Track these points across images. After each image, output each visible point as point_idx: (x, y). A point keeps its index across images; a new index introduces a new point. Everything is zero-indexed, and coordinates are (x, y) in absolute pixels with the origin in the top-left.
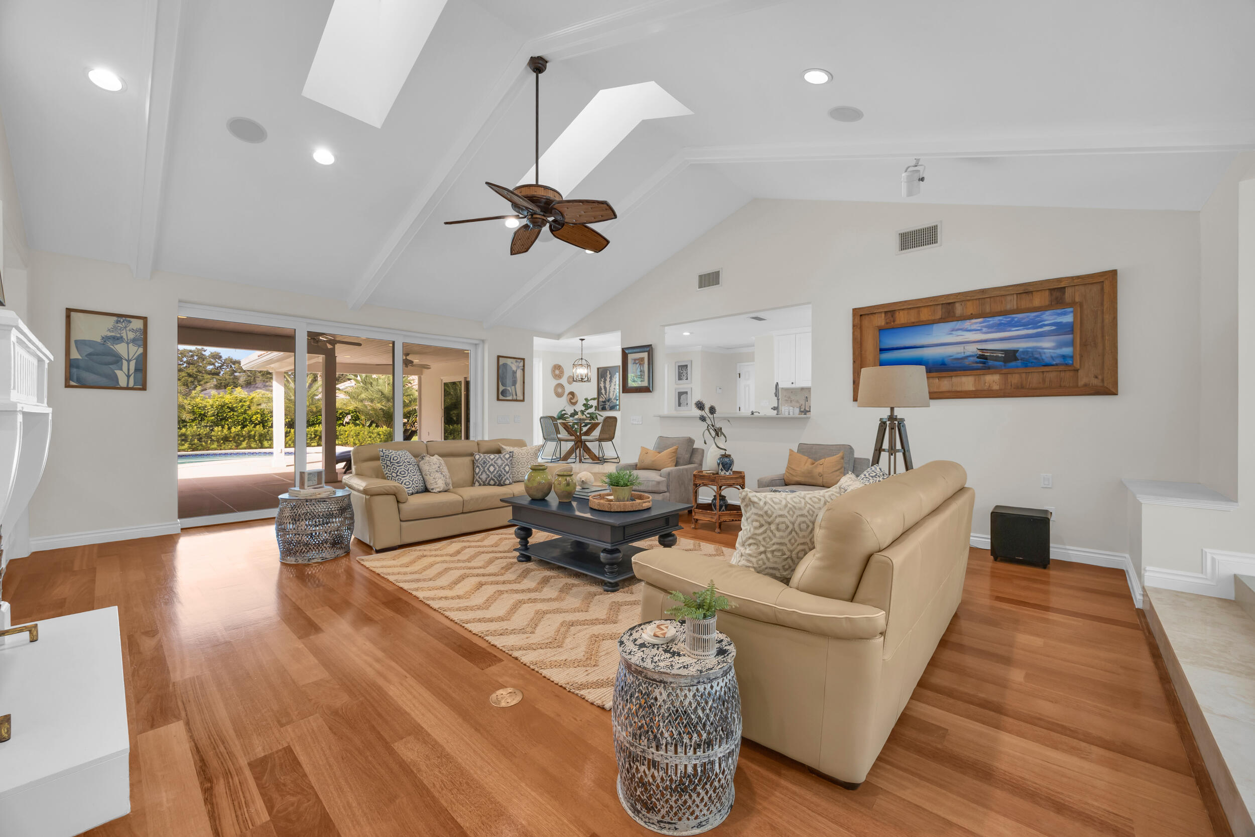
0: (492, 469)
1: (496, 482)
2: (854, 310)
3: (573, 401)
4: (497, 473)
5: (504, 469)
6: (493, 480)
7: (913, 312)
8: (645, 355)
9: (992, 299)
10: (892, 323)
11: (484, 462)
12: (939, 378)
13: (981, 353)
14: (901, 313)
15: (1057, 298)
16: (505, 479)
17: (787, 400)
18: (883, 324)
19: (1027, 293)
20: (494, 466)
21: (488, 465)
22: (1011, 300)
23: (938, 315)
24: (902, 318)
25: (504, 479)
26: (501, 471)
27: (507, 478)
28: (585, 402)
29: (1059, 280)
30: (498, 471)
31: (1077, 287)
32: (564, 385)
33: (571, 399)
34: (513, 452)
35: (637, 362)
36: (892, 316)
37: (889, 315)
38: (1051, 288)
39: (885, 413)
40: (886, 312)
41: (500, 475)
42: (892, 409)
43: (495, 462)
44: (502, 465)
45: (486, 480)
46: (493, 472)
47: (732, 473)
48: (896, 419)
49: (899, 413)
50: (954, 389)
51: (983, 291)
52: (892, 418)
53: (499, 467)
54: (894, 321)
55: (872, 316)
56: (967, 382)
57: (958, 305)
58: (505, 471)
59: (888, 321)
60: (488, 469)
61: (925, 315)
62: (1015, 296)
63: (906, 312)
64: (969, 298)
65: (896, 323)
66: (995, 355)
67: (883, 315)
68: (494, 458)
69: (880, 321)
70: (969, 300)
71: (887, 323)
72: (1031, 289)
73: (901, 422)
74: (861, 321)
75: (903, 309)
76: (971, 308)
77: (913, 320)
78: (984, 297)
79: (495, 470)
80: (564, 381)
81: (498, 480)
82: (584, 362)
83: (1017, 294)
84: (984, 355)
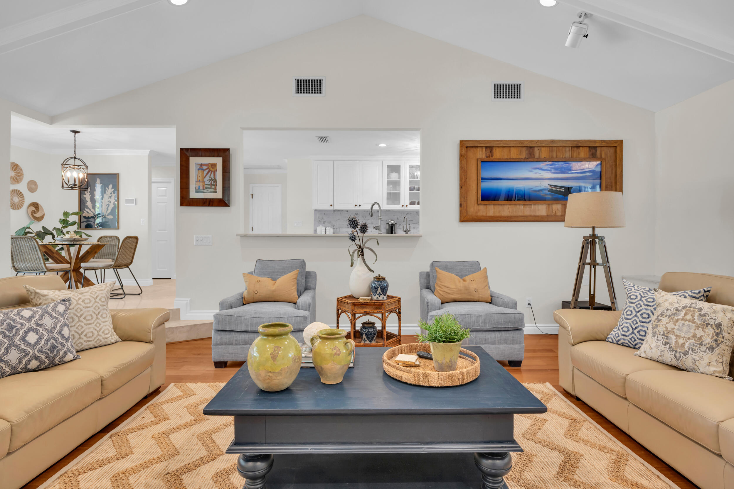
0: (32, 338)
1: (42, 362)
2: (461, 142)
3: (37, 215)
4: (46, 343)
5: (60, 333)
6: (37, 358)
7: (506, 150)
8: (218, 161)
9: (557, 148)
10: (491, 157)
11: (10, 328)
12: (524, 205)
13: (550, 188)
14: (498, 149)
15: (593, 154)
16: (65, 353)
17: (320, 221)
18: (484, 157)
19: (578, 147)
20: (37, 332)
21: (21, 332)
22: (568, 151)
23: (523, 156)
24: (498, 154)
25: (61, 353)
26: (55, 339)
27: (69, 350)
28: (63, 218)
29: (595, 141)
30: (47, 341)
31: (603, 148)
32: (23, 193)
33: (33, 213)
34: (69, 300)
35: (205, 168)
36: (491, 152)
37: (488, 149)
38: (591, 146)
39: (588, 232)
40: (486, 147)
41: (54, 347)
42: (594, 228)
43: (38, 324)
44: (55, 327)
45: (20, 362)
46: (37, 342)
47: (385, 298)
48: (597, 238)
49: (599, 232)
50: (533, 214)
51: (553, 141)
52: (594, 236)
53: (50, 332)
54: (492, 156)
55: (474, 149)
56: (541, 209)
57: (536, 149)
58: (63, 336)
59: (488, 155)
60: (23, 339)
61: (515, 154)
62: (571, 148)
63: (501, 149)
64: (544, 145)
65: (494, 157)
66: (559, 190)
67: (484, 149)
68: (32, 316)
69: (481, 154)
70: (543, 147)
71: (487, 157)
72: (580, 145)
73: (602, 239)
74: (467, 152)
75: (499, 147)
76: (544, 153)
77: (506, 157)
78: (553, 146)
79: (40, 338)
80: (22, 187)
81: (47, 357)
82: (78, 162)
83: (572, 147)
84: (552, 189)
